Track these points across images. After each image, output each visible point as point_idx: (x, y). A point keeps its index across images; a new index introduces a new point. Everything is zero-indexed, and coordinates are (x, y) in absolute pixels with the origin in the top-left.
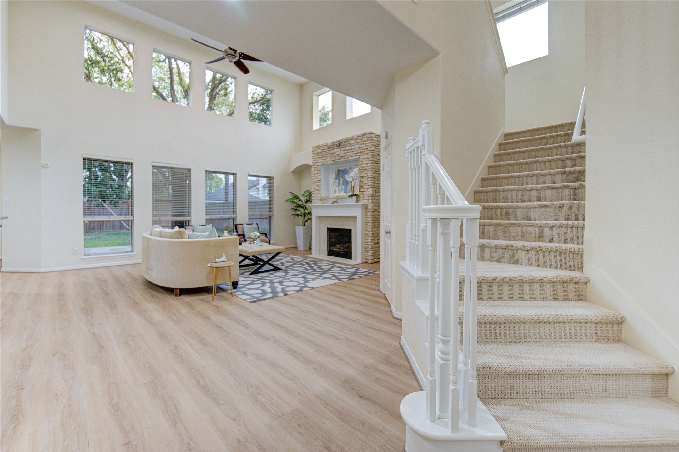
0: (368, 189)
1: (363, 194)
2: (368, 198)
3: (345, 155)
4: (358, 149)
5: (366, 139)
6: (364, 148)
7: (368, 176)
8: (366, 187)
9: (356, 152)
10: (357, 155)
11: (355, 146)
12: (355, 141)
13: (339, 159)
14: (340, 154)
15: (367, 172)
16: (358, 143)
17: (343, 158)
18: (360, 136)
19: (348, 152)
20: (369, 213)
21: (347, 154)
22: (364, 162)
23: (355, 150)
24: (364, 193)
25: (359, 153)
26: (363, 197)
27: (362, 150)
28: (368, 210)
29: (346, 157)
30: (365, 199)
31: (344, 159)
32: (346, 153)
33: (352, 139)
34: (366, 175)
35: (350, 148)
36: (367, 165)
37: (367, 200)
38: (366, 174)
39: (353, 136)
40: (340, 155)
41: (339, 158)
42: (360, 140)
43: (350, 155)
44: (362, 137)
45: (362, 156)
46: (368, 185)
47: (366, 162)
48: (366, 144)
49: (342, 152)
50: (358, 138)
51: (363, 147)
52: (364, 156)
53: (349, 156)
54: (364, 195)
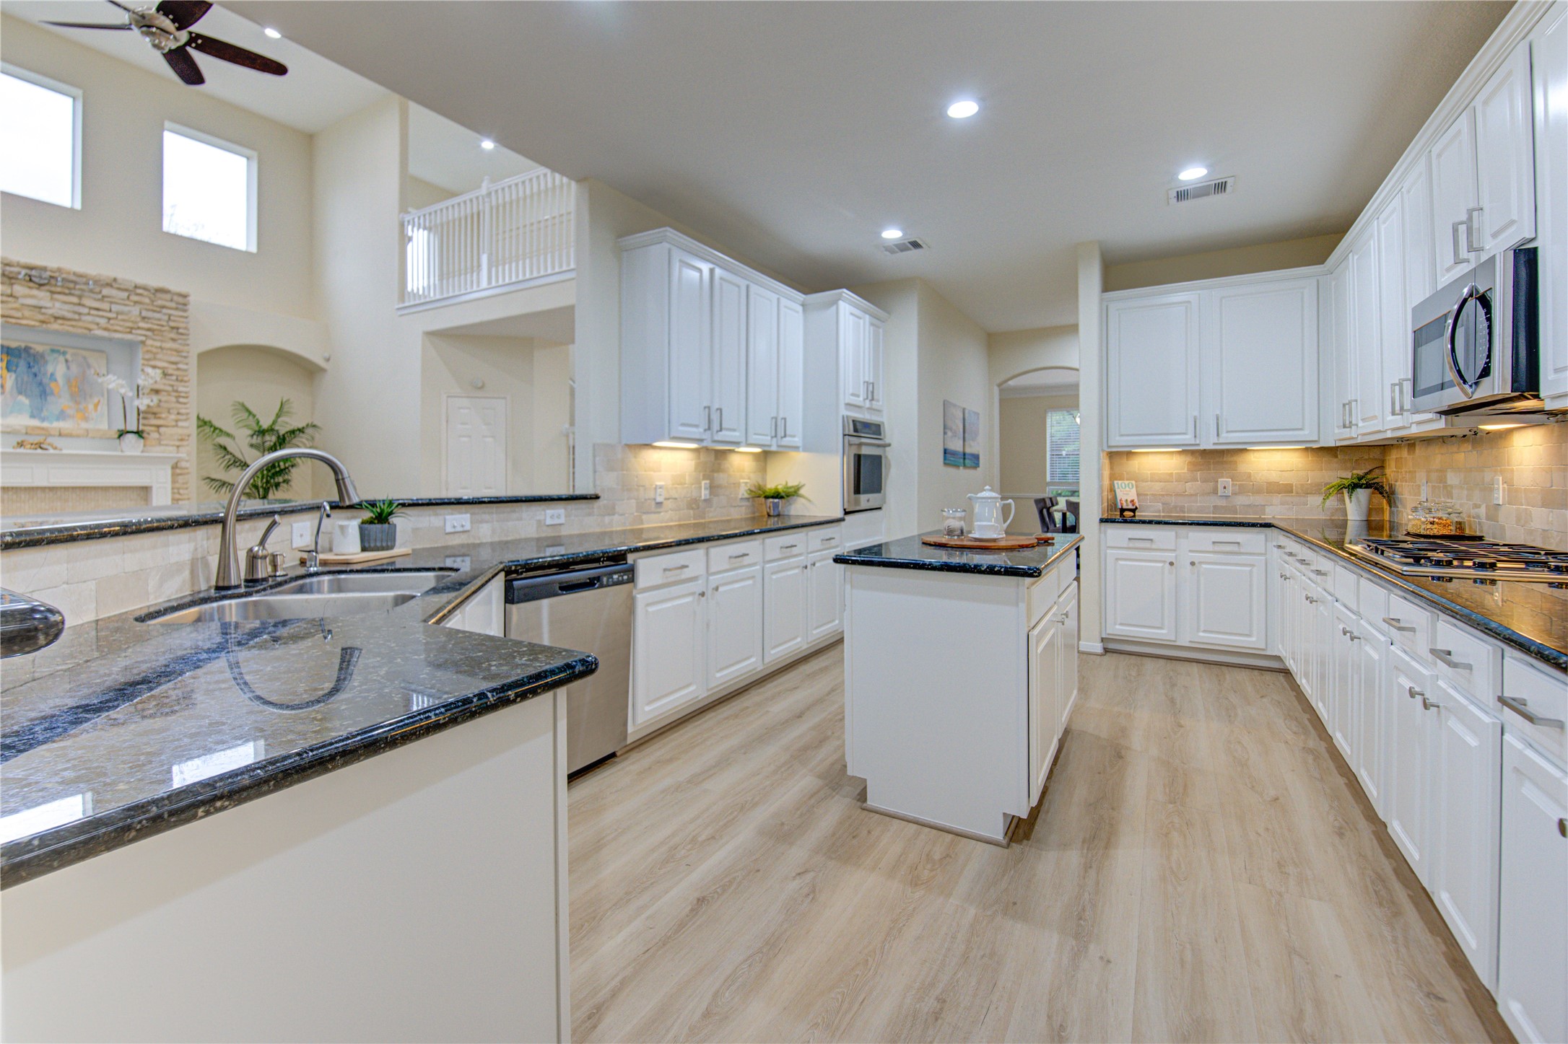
0: (177, 421)
1: (158, 432)
2: (178, 443)
3: (76, 317)
4: (139, 319)
5: (173, 305)
6: (164, 323)
7: (177, 391)
8: (173, 417)
9: (130, 324)
10: (134, 331)
11: (126, 309)
12: (126, 294)
13: (43, 322)
14: (46, 308)
15: (172, 383)
16: (136, 303)
17: (60, 321)
18: (145, 289)
19: (89, 314)
20: (180, 477)
21: (84, 318)
22: (159, 356)
23: (120, 317)
24: (162, 430)
25: (139, 328)
26: (159, 440)
27: (155, 327)
28: (178, 471)
29: (80, 324)
30: (167, 445)
31: (67, 328)
32: (80, 314)
33: (109, 285)
34: (170, 389)
35: (106, 306)
36: (174, 367)
37: (175, 448)
38: (172, 386)
39: (115, 280)
40: (43, 310)
41: (41, 317)
42: (147, 300)
43: (98, 324)
44: (154, 294)
45: (154, 340)
46: (178, 414)
47: (174, 359)
48: (170, 316)
49: (58, 305)
50: (139, 291)
51: (159, 320)
52: (162, 341)
53: (94, 326)
54: (160, 434)
